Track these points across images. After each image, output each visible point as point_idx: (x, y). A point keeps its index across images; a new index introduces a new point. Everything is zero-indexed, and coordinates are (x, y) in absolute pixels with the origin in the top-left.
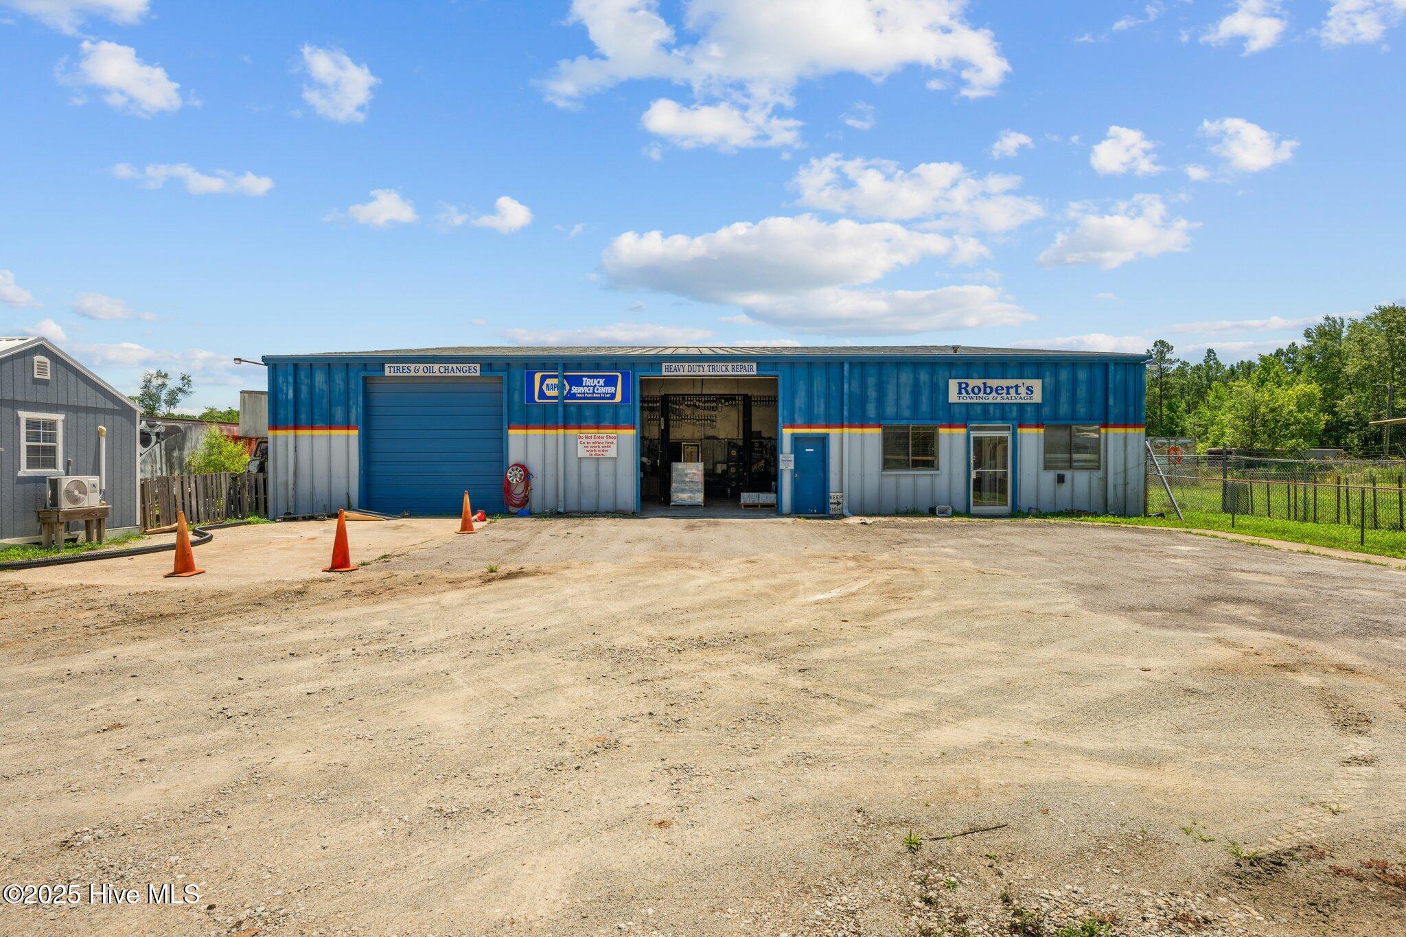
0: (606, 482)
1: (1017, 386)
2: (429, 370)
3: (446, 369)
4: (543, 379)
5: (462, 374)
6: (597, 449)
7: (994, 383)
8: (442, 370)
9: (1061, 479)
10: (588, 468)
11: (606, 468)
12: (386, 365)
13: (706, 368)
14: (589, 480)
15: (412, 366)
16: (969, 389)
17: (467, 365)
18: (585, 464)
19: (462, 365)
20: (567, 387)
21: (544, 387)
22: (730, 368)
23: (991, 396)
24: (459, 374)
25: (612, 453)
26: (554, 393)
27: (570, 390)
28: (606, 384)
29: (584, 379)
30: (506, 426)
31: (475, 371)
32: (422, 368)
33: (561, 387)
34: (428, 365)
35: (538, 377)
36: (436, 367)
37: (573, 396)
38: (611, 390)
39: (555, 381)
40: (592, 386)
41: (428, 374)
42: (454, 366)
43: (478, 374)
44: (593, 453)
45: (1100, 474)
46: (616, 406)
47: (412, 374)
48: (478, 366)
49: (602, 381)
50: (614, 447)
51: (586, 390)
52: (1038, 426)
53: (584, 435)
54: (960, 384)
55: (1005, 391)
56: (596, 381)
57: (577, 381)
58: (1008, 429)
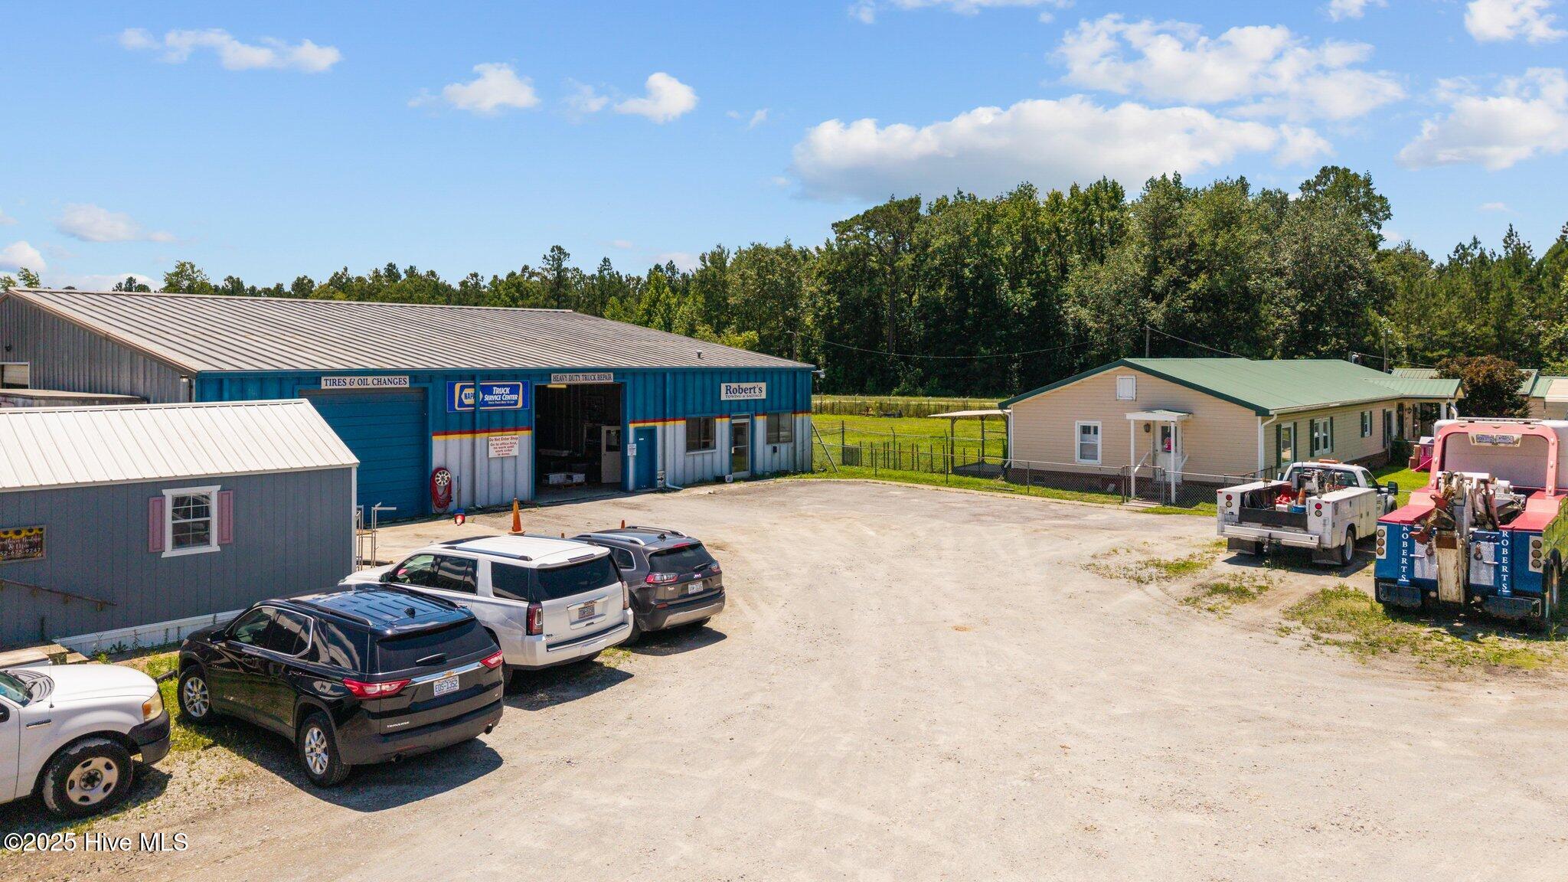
0: (509, 477)
1: (754, 388)
2: (364, 382)
3: (379, 381)
4: (462, 388)
5: (393, 386)
6: (504, 449)
7: (744, 385)
8: (375, 382)
9: (775, 450)
10: (495, 466)
11: (509, 465)
12: (323, 379)
13: (581, 377)
14: (495, 477)
15: (348, 379)
16: (731, 390)
17: (398, 377)
18: (492, 462)
19: (393, 377)
20: (481, 395)
21: (463, 396)
22: (596, 377)
23: (742, 395)
24: (390, 386)
25: (515, 452)
26: (470, 401)
27: (483, 398)
28: (511, 393)
29: (495, 388)
30: (430, 434)
31: (405, 383)
32: (356, 381)
33: (475, 396)
34: (362, 378)
35: (458, 386)
36: (370, 379)
37: (486, 404)
38: (515, 397)
39: (470, 391)
40: (501, 394)
41: (362, 387)
42: (386, 378)
43: (407, 386)
44: (501, 453)
45: (791, 445)
46: (516, 411)
47: (348, 386)
48: (407, 377)
49: (508, 389)
50: (516, 447)
51: (496, 397)
52: (764, 415)
53: (493, 438)
54: (727, 386)
55: (749, 391)
56: (503, 390)
57: (488, 390)
58: (747, 417)
